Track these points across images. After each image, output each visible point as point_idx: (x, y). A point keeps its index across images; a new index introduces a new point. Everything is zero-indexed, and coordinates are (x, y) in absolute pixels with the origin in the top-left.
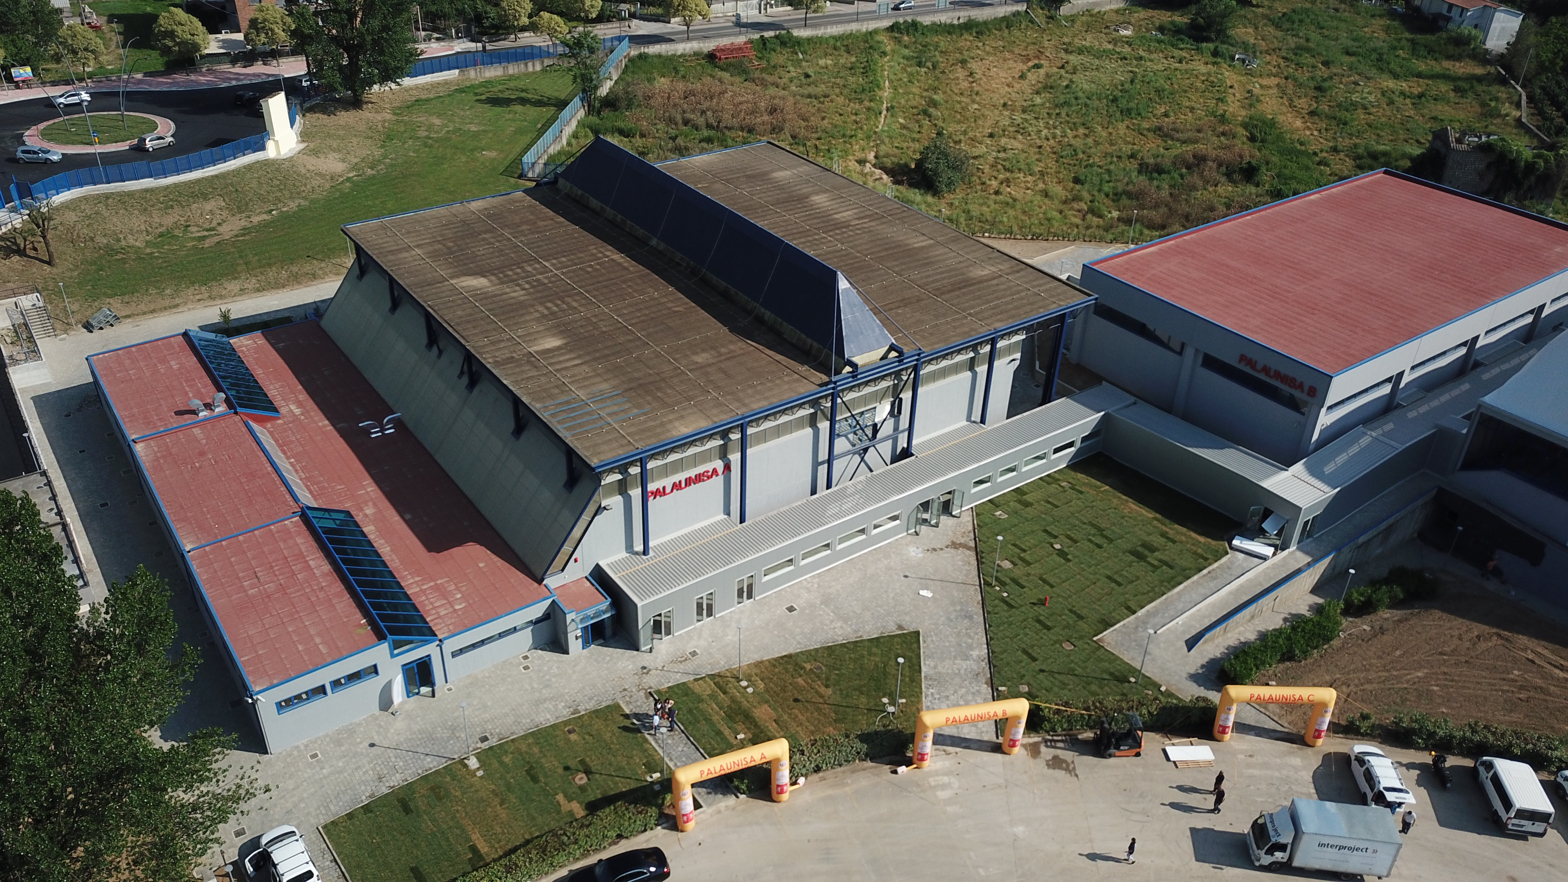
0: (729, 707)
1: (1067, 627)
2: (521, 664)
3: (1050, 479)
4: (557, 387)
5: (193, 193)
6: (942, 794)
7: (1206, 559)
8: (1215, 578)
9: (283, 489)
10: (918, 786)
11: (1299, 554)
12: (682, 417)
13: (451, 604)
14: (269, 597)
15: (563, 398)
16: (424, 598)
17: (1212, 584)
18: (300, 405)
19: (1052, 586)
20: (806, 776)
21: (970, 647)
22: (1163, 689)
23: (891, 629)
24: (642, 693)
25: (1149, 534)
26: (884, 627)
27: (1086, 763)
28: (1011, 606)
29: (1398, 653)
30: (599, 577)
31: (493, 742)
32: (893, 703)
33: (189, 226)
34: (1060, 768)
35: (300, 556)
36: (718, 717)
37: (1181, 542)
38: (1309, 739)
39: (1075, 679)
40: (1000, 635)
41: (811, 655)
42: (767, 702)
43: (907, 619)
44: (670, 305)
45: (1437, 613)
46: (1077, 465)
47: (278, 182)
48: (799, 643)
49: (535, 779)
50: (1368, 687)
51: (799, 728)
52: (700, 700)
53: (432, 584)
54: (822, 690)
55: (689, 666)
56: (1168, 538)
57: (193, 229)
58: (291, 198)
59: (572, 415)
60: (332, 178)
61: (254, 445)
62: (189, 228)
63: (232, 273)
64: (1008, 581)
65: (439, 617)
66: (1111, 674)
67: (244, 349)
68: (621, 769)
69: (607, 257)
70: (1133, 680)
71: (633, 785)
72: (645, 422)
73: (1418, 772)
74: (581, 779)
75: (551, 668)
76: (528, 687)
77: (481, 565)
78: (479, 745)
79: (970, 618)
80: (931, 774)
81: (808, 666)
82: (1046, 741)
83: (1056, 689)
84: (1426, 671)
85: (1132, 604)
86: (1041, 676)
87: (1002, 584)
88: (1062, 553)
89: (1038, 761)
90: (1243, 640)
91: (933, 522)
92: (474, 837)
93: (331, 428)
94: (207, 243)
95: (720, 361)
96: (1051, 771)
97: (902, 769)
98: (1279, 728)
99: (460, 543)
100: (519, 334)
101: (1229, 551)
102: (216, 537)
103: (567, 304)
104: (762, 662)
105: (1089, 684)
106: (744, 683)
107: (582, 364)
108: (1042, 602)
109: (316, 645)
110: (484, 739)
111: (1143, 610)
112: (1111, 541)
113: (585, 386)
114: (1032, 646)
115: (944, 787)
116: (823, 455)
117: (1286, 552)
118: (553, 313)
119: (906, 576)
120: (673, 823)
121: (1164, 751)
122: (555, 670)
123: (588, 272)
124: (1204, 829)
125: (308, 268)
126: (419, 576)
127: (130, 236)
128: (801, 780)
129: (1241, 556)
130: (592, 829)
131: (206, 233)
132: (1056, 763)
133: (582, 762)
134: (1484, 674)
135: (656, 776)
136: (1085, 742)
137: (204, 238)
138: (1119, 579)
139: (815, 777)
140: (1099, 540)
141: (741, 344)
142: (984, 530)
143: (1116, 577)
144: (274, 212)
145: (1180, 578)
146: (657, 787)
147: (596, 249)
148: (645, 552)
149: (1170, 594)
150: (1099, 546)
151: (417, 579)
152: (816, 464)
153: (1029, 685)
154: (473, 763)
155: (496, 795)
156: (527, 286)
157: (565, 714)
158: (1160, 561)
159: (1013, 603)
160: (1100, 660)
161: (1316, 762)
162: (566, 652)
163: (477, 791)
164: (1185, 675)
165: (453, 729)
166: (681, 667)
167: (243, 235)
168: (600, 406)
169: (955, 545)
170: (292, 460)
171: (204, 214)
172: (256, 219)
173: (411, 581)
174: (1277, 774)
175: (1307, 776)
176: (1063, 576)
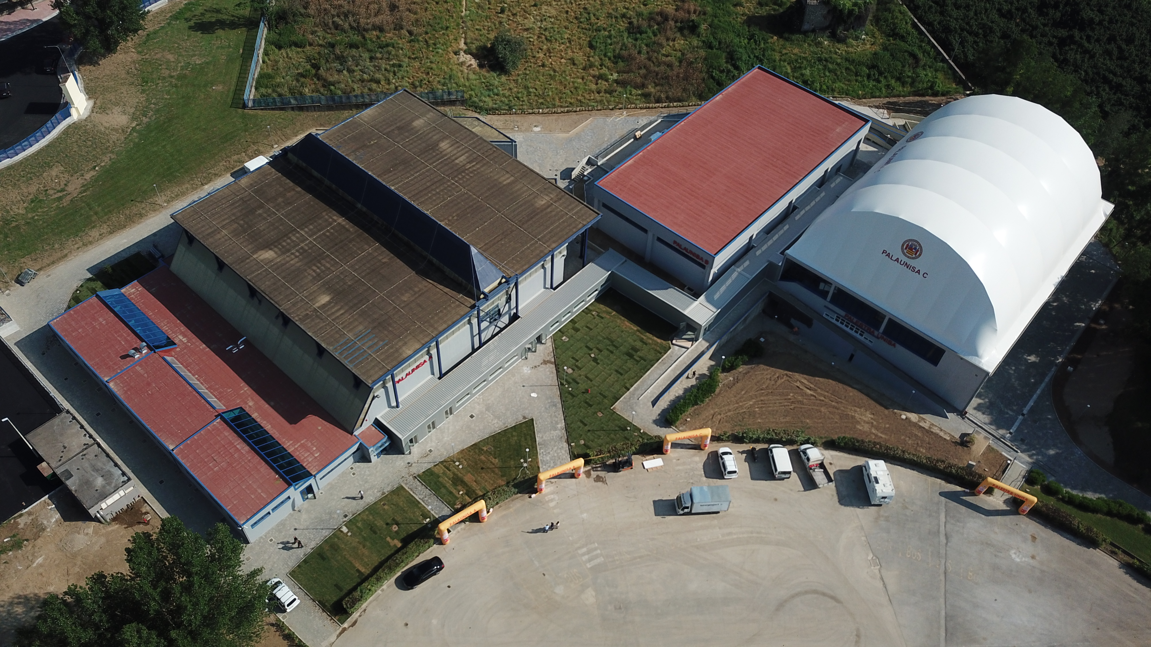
0: (453, 478)
1: (599, 404)
2: (350, 472)
3: (587, 311)
4: (337, 332)
5: (39, 163)
6: (552, 504)
7: (661, 353)
8: (664, 364)
9: (203, 401)
10: (541, 502)
11: (703, 342)
12: (406, 343)
13: (313, 454)
14: (225, 470)
15: (342, 341)
16: (298, 453)
17: (663, 367)
18: (185, 336)
19: (591, 381)
20: (493, 507)
21: (557, 423)
22: (642, 431)
23: (521, 420)
24: (411, 477)
25: (635, 341)
26: (517, 419)
27: (610, 476)
28: (573, 396)
29: (743, 392)
30: (377, 423)
31: (350, 517)
32: (525, 462)
33: (47, 190)
34: (600, 481)
35: (231, 443)
36: (449, 484)
37: (650, 344)
38: (702, 447)
39: (604, 432)
40: (570, 414)
41: (485, 441)
42: (469, 472)
43: (527, 412)
44: (380, 258)
45: (762, 366)
46: (599, 299)
47: (90, 143)
48: (479, 436)
49: (375, 533)
50: (729, 414)
51: (486, 483)
52: (439, 477)
53: (299, 444)
54: (493, 460)
55: (429, 459)
56: (643, 342)
57: (51, 192)
58: (104, 154)
59: (350, 351)
60: (123, 131)
61: (174, 373)
62: (48, 192)
63: (89, 224)
64: (571, 381)
65: (309, 463)
66: (619, 427)
67: (132, 296)
68: (411, 519)
69: (335, 221)
70: (629, 428)
71: (419, 526)
72: (388, 350)
73: (745, 455)
74: (395, 528)
75: (365, 472)
76: (358, 484)
77: (320, 428)
78: (345, 519)
79: (555, 406)
80: (546, 495)
81: (485, 449)
82: (593, 468)
83: (596, 440)
84: (754, 400)
85: (628, 385)
86: (589, 434)
87: (569, 383)
88: (595, 360)
89: (590, 479)
90: (677, 395)
91: (533, 350)
92: (357, 565)
93: (208, 349)
94: (66, 202)
95: (416, 298)
96: (596, 483)
97: (533, 496)
98: (691, 443)
99: (304, 417)
100: (306, 295)
101: (671, 346)
102: (182, 438)
103: (324, 266)
104: (463, 450)
105: (610, 434)
106: (457, 463)
107: (345, 312)
108: (587, 391)
109: (260, 494)
110: (346, 516)
111: (633, 388)
112: (617, 347)
113: (351, 329)
114: (584, 418)
115: (552, 500)
116: (476, 331)
117: (698, 342)
118: (318, 275)
119: (524, 386)
120: (440, 542)
121: (643, 464)
122: (367, 473)
123: (328, 237)
124: (659, 500)
125: (135, 210)
126: (291, 440)
127: (13, 207)
128: (491, 510)
129: (677, 347)
130: (407, 554)
131: (60, 194)
132: (598, 479)
133: (393, 519)
134: (778, 397)
135: (428, 520)
136: (610, 465)
137: (60, 199)
138: (622, 371)
139: (497, 506)
140: (611, 348)
141: (425, 283)
142: (558, 350)
143: (620, 370)
144: (97, 168)
145: (649, 366)
146: (429, 526)
147: (327, 214)
148: (397, 406)
149: (644, 376)
150: (612, 352)
151: (291, 442)
152: (473, 337)
153: (584, 440)
154: (345, 529)
155: (360, 544)
156: (297, 254)
157: (378, 495)
158: (640, 357)
159: (574, 393)
160: (614, 420)
161: (705, 458)
162: (370, 462)
163: (351, 543)
164: (651, 421)
165: (330, 513)
166: (426, 459)
167: (85, 191)
168: (363, 342)
169: (545, 362)
170: (197, 376)
171: (53, 179)
172: (88, 176)
173: (288, 444)
174: (689, 467)
175: (701, 465)
176: (596, 374)
